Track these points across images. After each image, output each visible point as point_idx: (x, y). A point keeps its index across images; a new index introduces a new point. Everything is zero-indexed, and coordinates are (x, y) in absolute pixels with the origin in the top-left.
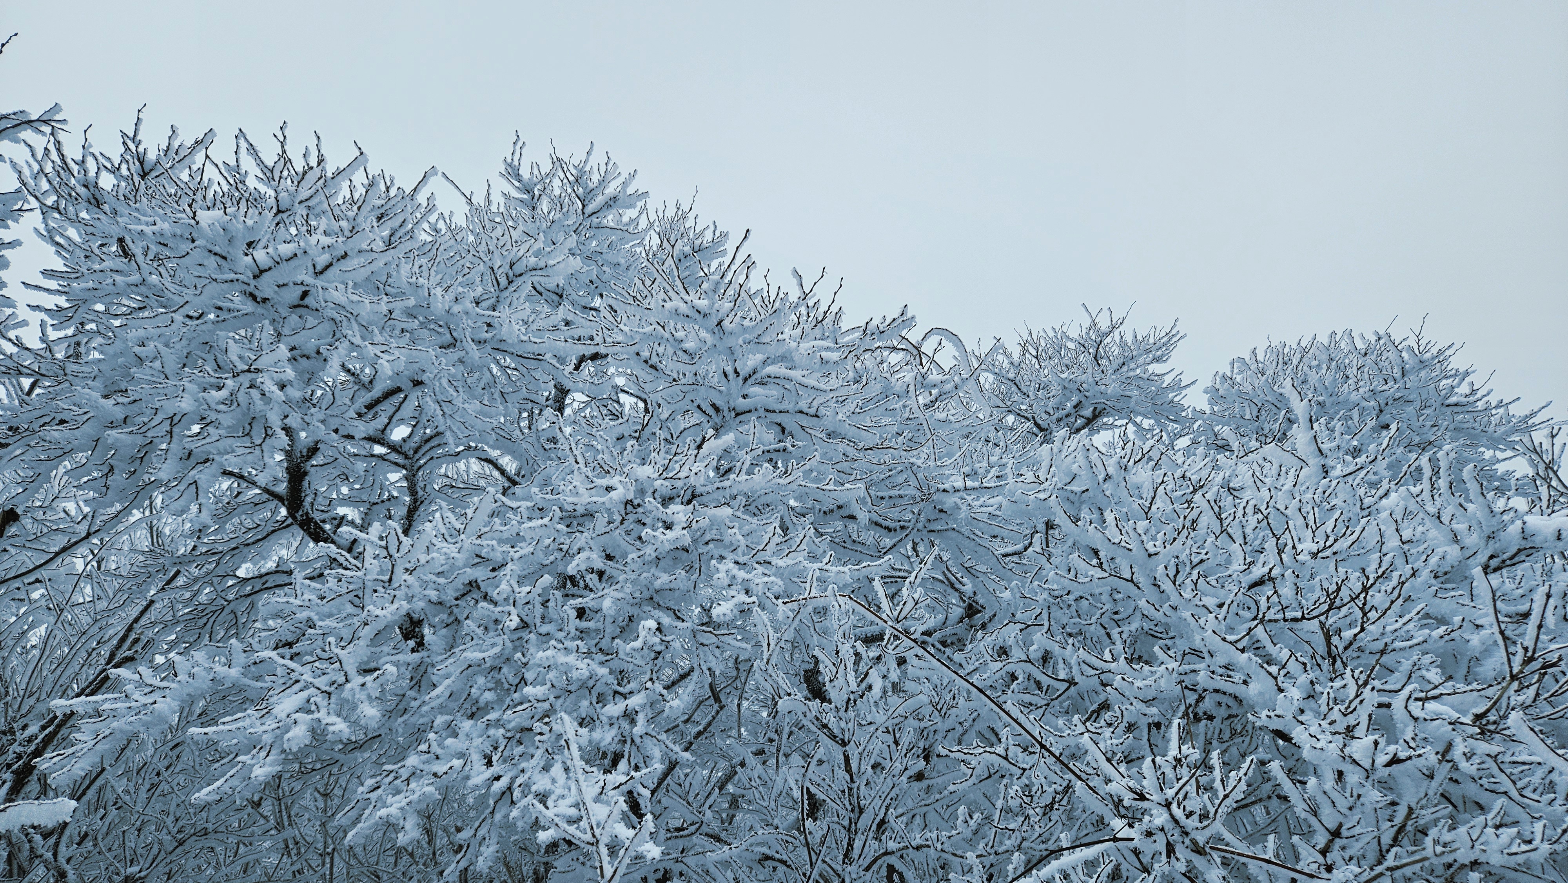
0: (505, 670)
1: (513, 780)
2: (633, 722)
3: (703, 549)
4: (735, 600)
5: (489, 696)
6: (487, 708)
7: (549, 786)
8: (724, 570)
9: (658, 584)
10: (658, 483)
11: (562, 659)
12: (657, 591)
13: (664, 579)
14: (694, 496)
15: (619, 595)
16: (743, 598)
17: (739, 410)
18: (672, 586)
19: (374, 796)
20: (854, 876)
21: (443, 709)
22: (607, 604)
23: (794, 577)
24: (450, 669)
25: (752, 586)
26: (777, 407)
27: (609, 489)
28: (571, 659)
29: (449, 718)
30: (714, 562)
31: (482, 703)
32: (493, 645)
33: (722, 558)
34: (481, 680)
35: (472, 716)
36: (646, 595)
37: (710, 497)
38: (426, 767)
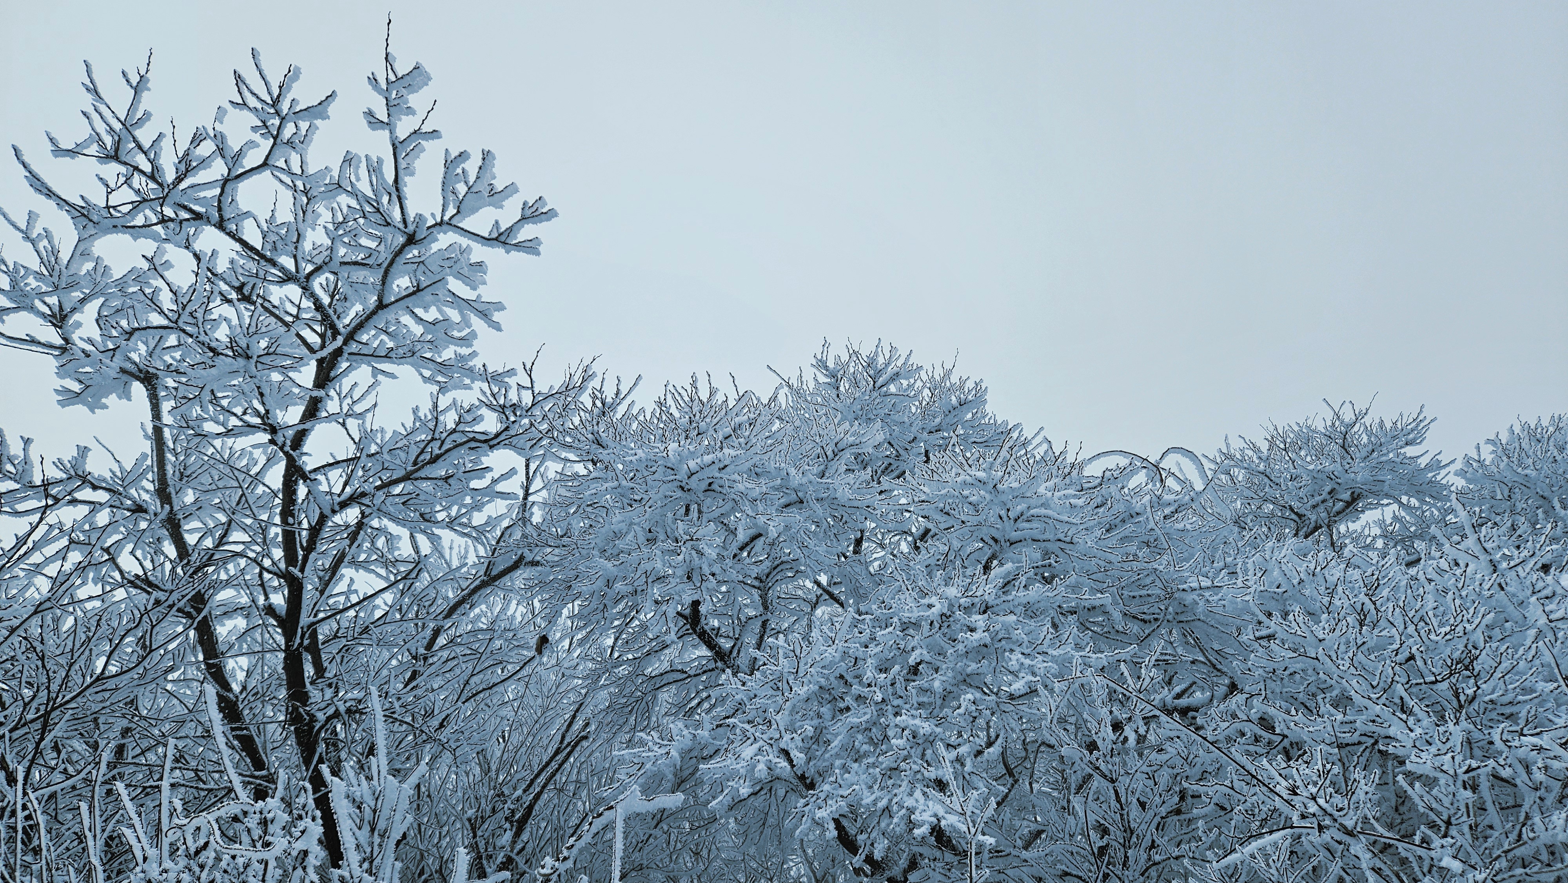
0: (874, 730)
1: (890, 800)
2: (963, 765)
3: (999, 645)
4: (1025, 680)
5: (865, 747)
6: (866, 755)
7: (915, 804)
8: (1015, 659)
9: (969, 670)
10: (962, 601)
11: (911, 722)
12: (968, 675)
13: (973, 667)
14: (987, 608)
15: (944, 678)
16: (1030, 678)
17: (1012, 540)
18: (979, 671)
19: (807, 809)
20: (1131, 878)
21: (837, 756)
22: (937, 684)
23: (1065, 663)
24: (841, 729)
25: (1036, 670)
26: (1041, 537)
27: (930, 606)
28: (917, 722)
29: (843, 761)
30: (1007, 654)
31: (862, 753)
32: (865, 714)
33: (1012, 651)
34: (860, 737)
35: (856, 761)
36: (960, 678)
37: (999, 608)
38: (835, 792)
